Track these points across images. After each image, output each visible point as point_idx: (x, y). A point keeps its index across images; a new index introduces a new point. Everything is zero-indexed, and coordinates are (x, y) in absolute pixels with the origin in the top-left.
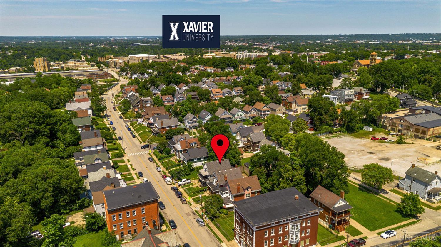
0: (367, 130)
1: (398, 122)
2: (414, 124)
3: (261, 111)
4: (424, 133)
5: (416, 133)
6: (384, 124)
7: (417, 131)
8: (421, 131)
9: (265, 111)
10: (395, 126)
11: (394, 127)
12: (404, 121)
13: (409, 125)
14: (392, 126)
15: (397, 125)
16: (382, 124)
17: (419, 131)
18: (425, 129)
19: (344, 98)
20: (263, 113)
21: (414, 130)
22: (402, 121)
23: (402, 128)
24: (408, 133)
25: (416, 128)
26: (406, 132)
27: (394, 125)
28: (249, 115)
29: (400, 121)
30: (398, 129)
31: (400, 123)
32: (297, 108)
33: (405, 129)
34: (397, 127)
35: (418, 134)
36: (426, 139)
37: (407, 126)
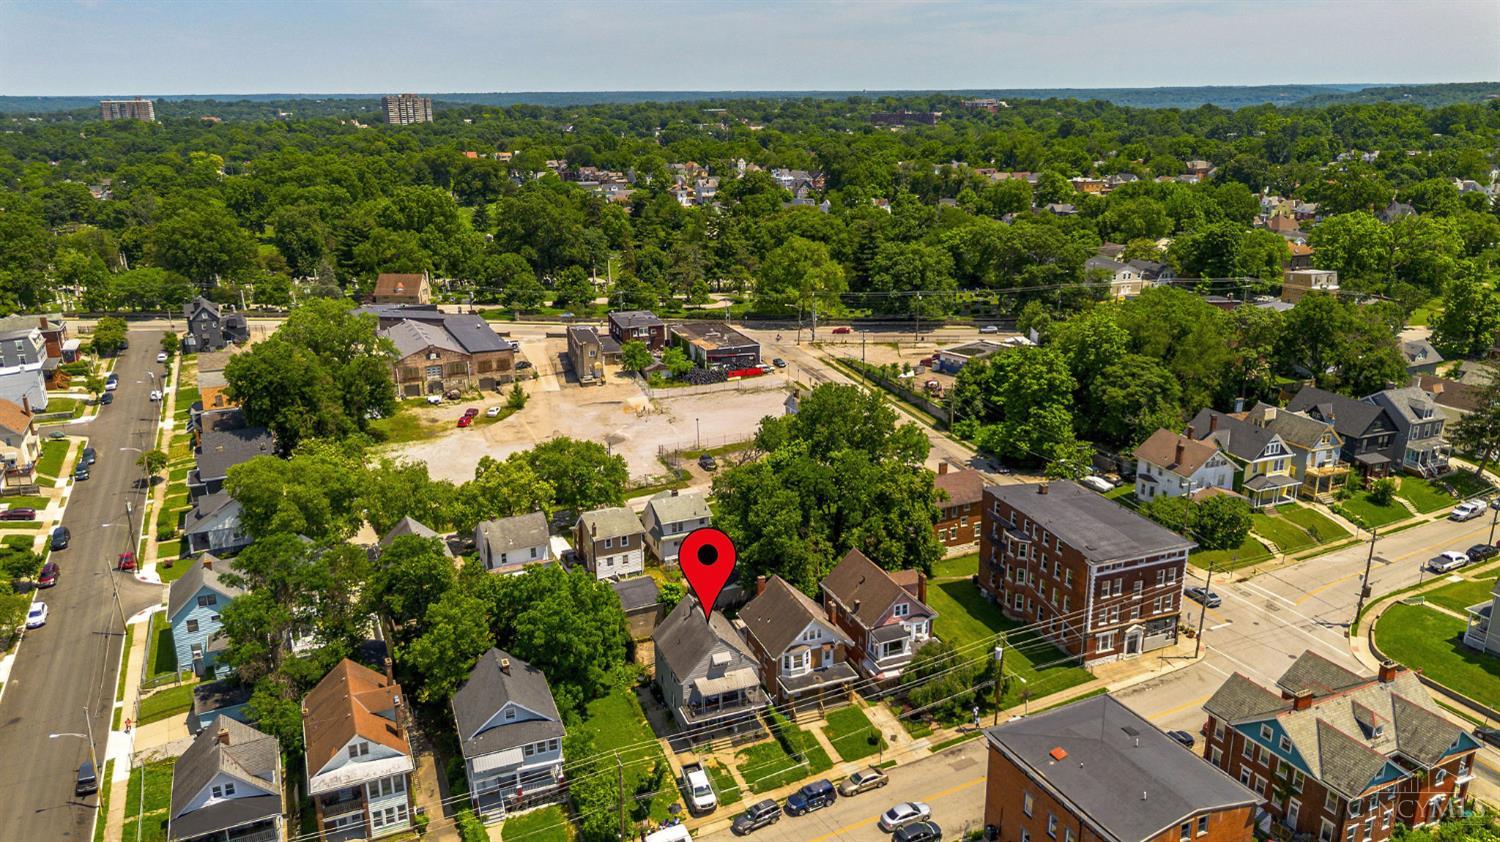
1: (421, 363)
2: (472, 353)
5: (482, 376)
7: (484, 367)
8: (494, 365)
10: (416, 379)
11: (413, 383)
12: (438, 356)
13: (454, 360)
14: (405, 380)
15: (421, 373)
17: (491, 366)
21: (476, 367)
22: (433, 356)
23: (437, 377)
24: (460, 382)
25: (480, 360)
26: (454, 382)
27: (411, 376)
29: (428, 358)
30: (426, 383)
31: (428, 364)
32: (8, 452)
33: (450, 375)
34: (421, 379)
35: (488, 375)
36: (517, 380)
37: (452, 365)
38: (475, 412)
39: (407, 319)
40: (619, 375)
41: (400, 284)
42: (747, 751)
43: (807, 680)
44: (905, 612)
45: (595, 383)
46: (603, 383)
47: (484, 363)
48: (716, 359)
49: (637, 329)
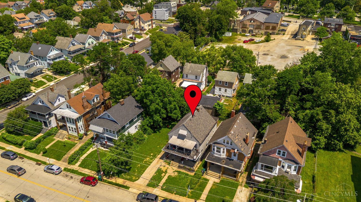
0: (227, 36)
1: (248, 23)
2: (265, 22)
3: (113, 34)
4: (274, 28)
5: (266, 31)
6: (235, 28)
7: (267, 28)
8: (271, 28)
9: (116, 34)
10: (246, 28)
11: (244, 29)
12: (254, 21)
13: (259, 24)
14: (242, 28)
15: (248, 26)
16: (232, 28)
17: (269, 28)
18: (275, 25)
19: (171, 11)
20: (115, 36)
21: (265, 27)
22: (252, 21)
23: (252, 29)
24: (259, 31)
25: (266, 25)
26: (257, 31)
27: (244, 26)
28: (100, 41)
29: (251, 22)
30: (248, 30)
31: (250, 24)
32: (142, 25)
33: (256, 29)
34: (247, 28)
35: (268, 31)
36: (277, 34)
37: (257, 25)
38: (253, 40)
39: (259, 11)
40: (313, 39)
41: (271, 4)
42: (179, 172)
43: (219, 160)
44: (284, 155)
45: (300, 40)
46: (304, 40)
47: (268, 26)
48: (354, 39)
49: (330, 24)
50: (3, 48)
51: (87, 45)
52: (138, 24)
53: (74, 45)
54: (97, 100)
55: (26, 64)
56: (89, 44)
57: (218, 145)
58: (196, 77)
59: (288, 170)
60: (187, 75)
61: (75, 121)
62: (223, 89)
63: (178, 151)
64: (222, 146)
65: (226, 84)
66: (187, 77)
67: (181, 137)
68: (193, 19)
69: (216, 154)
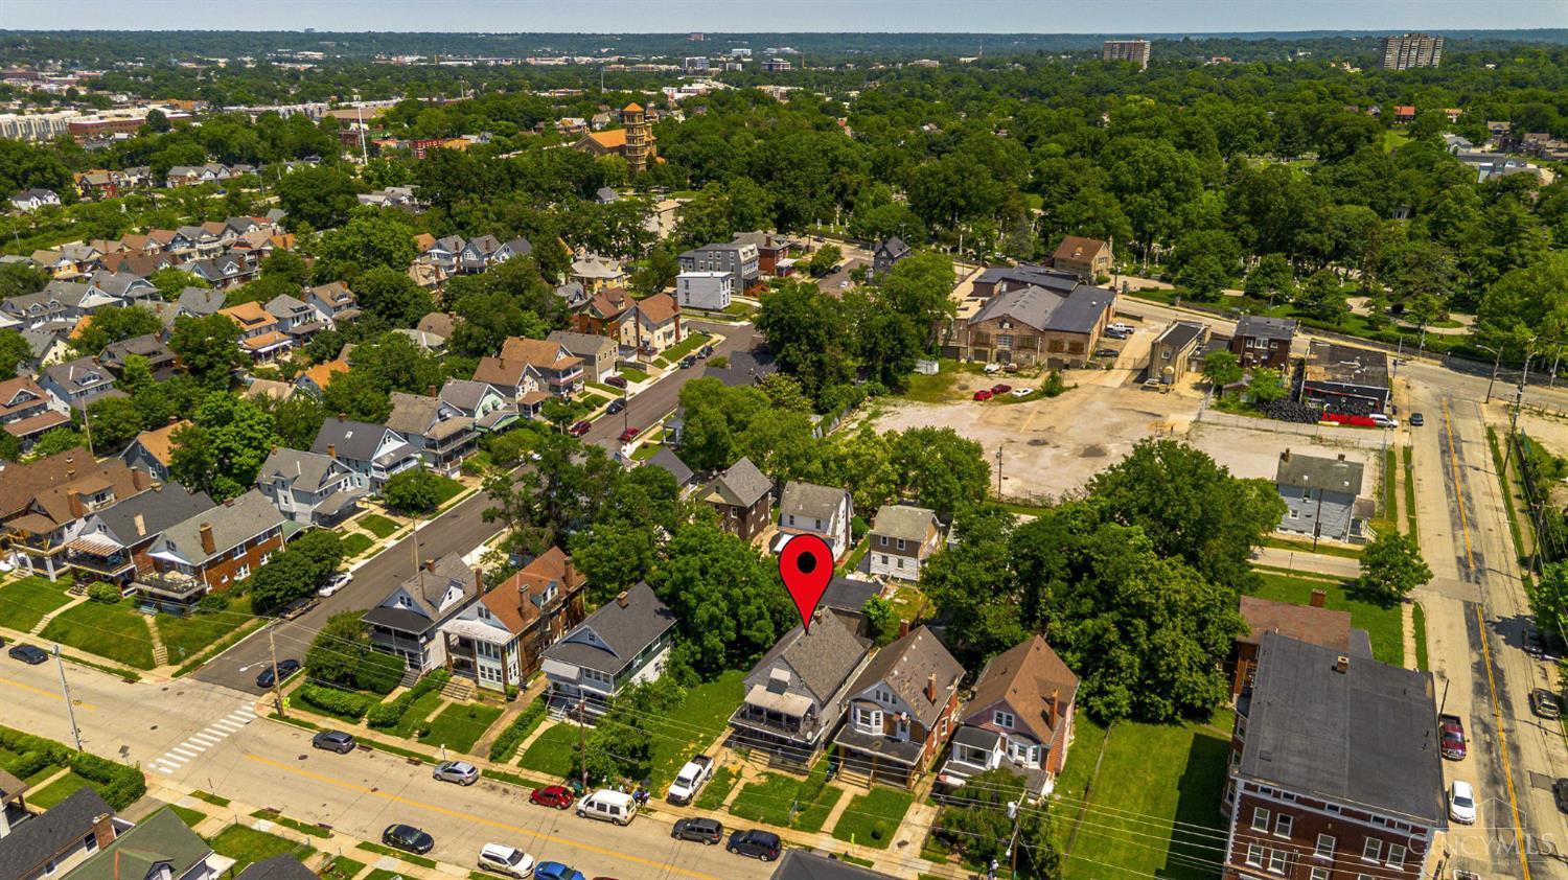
0: (924, 372)
1: (994, 330)
2: (1046, 330)
3: (556, 374)
4: (1077, 349)
5: (1051, 355)
6: (951, 344)
7: (1055, 347)
8: (1067, 347)
9: (567, 372)
10: (986, 344)
11: (982, 349)
12: (1011, 326)
13: (1027, 333)
14: (975, 344)
15: (992, 340)
16: (941, 343)
17: (1062, 347)
18: (1079, 338)
19: (739, 276)
20: (562, 380)
21: (1047, 345)
22: (1006, 326)
23: (1007, 348)
24: (1028, 357)
25: (1053, 338)
26: (1022, 356)
27: (981, 342)
28: (518, 399)
29: (1001, 326)
30: (995, 351)
31: (1001, 332)
32: (646, 335)
33: (1020, 348)
34: (991, 346)
35: (1058, 356)
36: (1087, 368)
37: (1023, 338)
38: (1006, 389)
39: (1033, 284)
40: (1198, 387)
41: (1080, 249)
42: (771, 776)
43: (867, 741)
44: (1009, 724)
45: (1157, 389)
46: (1168, 391)
47: (1056, 342)
48: (1317, 394)
49: (1254, 339)
50: (250, 438)
51: (479, 415)
52: (632, 332)
53: (443, 418)
54: (553, 593)
55: (321, 484)
56: (486, 413)
57: (866, 706)
58: (818, 522)
59: (1021, 758)
60: (792, 517)
61: (501, 652)
62: (893, 559)
63: (768, 723)
64: (874, 706)
65: (901, 546)
66: (792, 522)
67: (777, 687)
68: (811, 331)
69: (862, 728)
